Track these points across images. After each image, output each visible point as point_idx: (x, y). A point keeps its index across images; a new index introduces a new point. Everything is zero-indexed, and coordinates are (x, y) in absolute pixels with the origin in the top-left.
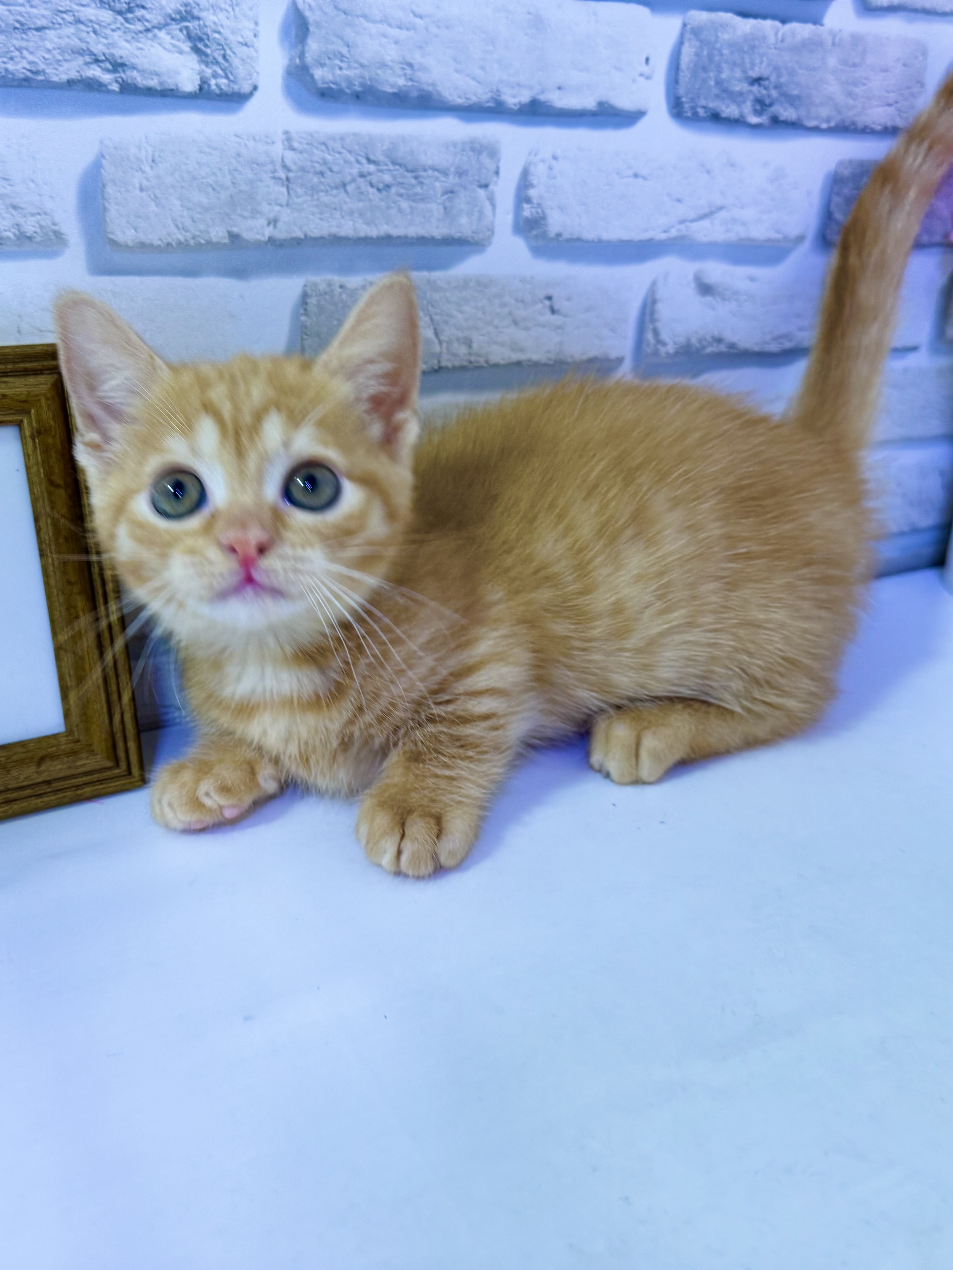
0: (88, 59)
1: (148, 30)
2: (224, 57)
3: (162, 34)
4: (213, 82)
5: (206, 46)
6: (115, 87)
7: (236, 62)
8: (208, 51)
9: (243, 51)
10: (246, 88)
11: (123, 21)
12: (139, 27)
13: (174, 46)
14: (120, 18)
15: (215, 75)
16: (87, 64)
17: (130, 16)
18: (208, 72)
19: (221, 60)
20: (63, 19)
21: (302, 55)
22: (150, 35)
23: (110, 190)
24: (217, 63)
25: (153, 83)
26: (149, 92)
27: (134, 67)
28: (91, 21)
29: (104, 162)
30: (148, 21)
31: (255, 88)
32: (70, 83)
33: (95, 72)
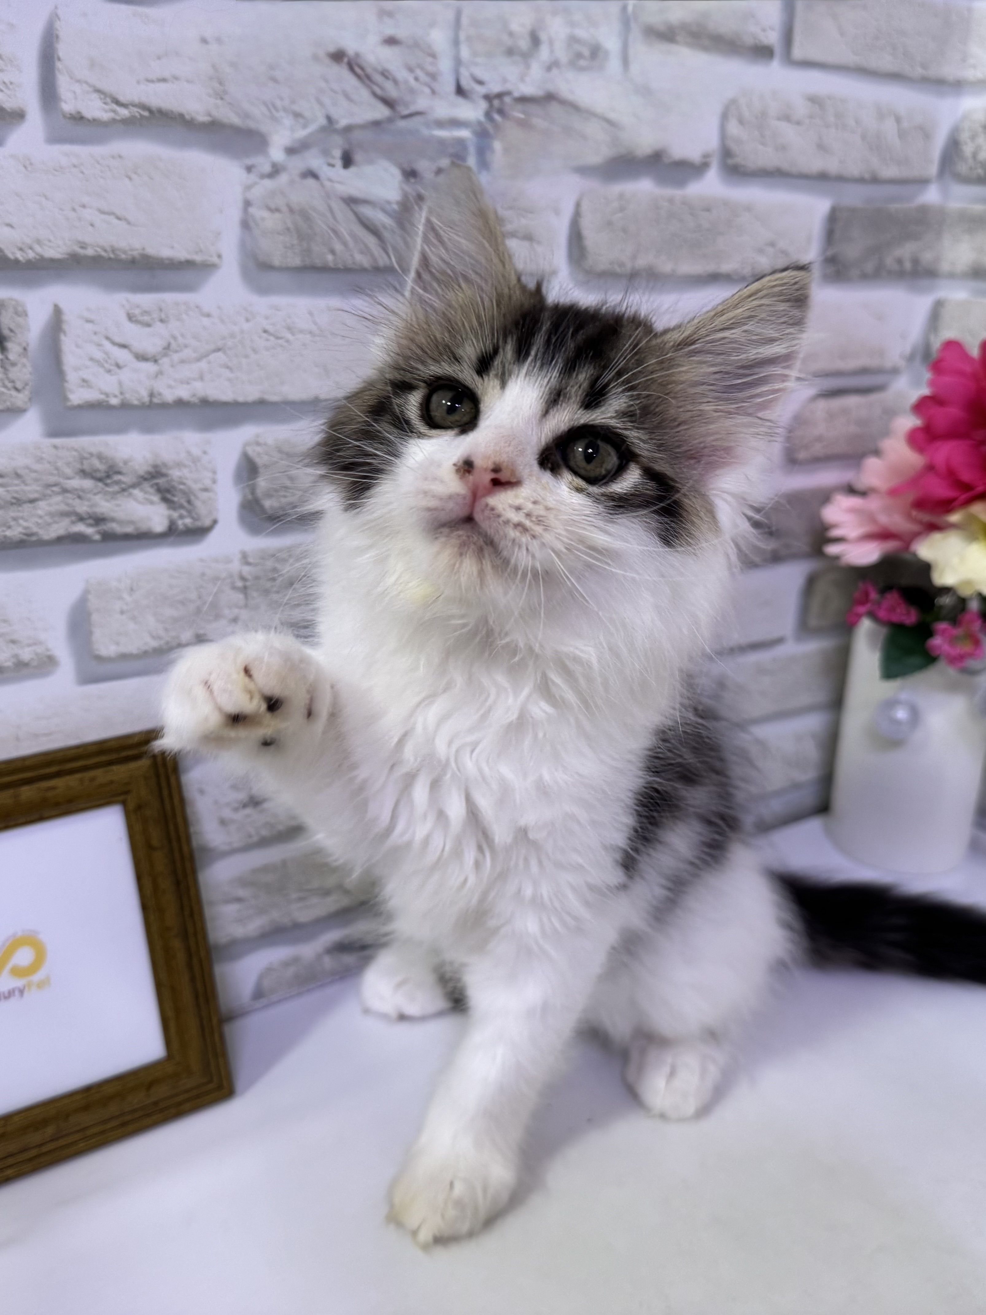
0: (74, 518)
1: (124, 490)
2: (189, 502)
3: (136, 492)
4: (180, 523)
5: (174, 495)
6: (97, 537)
7: (198, 503)
8: (176, 499)
9: (205, 495)
10: (207, 522)
11: (103, 486)
12: (116, 488)
13: (147, 499)
14: (100, 485)
15: (181, 517)
16: (73, 523)
17: (109, 481)
18: (175, 515)
19: (185, 504)
20: (53, 491)
21: (253, 492)
22: (126, 494)
23: (95, 617)
24: (182, 507)
25: (129, 529)
26: (127, 537)
27: (113, 520)
28: (76, 490)
29: (90, 597)
30: (124, 483)
31: (215, 522)
32: (60, 540)
33: (81, 528)
